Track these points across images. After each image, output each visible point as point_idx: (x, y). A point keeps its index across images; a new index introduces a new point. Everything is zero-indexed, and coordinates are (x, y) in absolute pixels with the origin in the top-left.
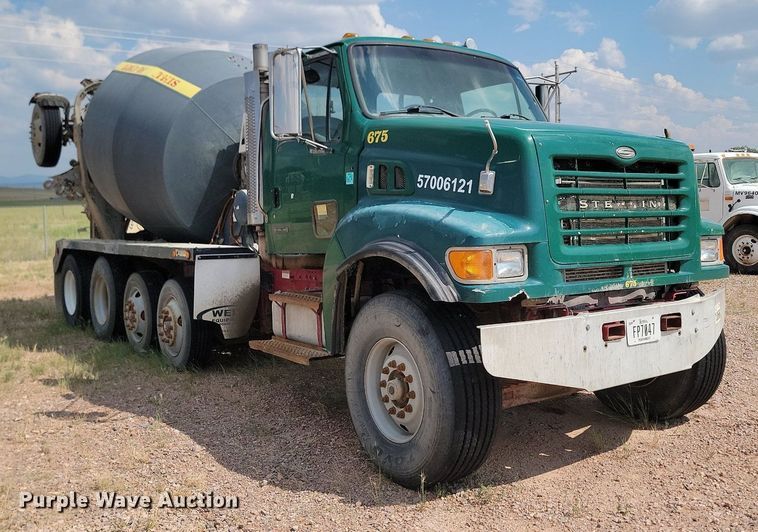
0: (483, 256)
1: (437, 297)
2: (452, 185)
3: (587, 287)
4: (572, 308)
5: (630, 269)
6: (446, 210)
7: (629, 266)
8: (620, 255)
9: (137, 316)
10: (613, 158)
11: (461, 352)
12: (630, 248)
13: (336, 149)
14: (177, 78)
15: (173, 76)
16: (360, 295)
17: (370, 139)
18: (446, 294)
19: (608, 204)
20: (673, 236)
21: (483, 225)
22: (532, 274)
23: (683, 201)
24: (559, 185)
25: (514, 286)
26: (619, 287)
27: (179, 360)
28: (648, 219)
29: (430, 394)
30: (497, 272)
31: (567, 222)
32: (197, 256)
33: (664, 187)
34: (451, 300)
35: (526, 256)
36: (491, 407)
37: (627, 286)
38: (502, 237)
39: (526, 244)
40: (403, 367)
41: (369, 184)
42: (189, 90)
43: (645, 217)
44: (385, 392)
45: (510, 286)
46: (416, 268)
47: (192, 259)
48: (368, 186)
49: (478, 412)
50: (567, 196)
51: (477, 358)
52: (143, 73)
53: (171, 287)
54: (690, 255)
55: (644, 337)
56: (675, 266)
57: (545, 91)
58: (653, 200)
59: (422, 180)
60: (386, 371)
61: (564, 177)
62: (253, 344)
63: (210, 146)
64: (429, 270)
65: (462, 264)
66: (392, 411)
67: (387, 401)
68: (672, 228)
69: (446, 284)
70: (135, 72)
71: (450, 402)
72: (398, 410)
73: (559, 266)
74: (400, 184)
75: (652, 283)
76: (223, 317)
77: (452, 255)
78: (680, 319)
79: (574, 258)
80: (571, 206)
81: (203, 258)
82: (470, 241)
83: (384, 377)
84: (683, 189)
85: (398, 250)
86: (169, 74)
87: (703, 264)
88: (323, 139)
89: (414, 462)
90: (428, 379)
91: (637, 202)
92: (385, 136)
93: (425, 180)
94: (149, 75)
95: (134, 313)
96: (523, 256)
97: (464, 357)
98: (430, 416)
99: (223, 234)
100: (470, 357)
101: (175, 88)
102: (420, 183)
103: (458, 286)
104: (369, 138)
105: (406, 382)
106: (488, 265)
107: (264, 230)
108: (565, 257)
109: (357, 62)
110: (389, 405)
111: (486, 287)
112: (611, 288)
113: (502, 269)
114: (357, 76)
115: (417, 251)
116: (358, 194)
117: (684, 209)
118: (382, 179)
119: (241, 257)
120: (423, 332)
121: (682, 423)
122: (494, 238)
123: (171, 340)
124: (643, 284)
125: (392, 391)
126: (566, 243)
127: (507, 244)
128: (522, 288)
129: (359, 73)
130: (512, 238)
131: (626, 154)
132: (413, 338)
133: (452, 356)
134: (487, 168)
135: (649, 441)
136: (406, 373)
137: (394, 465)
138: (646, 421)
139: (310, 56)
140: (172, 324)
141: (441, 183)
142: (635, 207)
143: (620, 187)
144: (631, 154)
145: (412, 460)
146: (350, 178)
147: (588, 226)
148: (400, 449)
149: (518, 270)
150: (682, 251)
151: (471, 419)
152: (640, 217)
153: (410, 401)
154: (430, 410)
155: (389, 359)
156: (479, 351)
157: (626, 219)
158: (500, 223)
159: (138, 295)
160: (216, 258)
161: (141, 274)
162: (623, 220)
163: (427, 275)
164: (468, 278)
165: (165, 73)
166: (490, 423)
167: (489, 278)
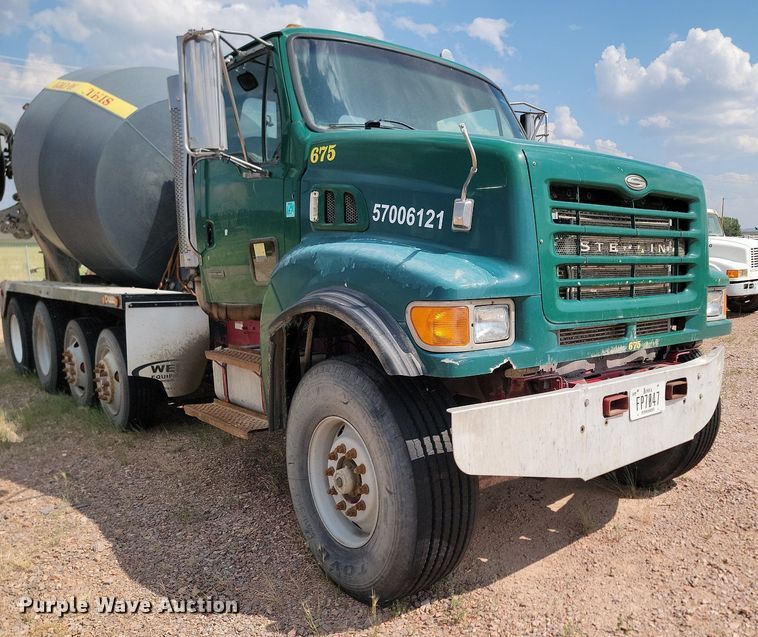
0: (456, 313)
1: (393, 370)
2: (417, 218)
3: (586, 351)
4: (566, 376)
5: (635, 328)
6: (409, 250)
7: (633, 324)
8: (625, 311)
9: (77, 368)
10: (621, 188)
11: (427, 440)
12: (635, 302)
13: (274, 171)
14: (110, 96)
15: (106, 94)
16: (311, 354)
17: (314, 158)
18: (405, 364)
19: (613, 248)
20: (680, 287)
21: (458, 272)
22: (520, 336)
23: (693, 247)
24: (556, 221)
25: (497, 353)
26: (621, 350)
27: (120, 419)
28: (654, 267)
29: (385, 495)
30: (474, 335)
31: (564, 269)
32: (127, 304)
33: (672, 228)
34: (413, 374)
35: (513, 313)
36: (466, 507)
37: (630, 348)
38: (483, 288)
39: (513, 299)
40: (353, 453)
41: (313, 216)
42: (123, 109)
43: (651, 265)
44: (332, 480)
45: (492, 353)
46: (366, 330)
47: (121, 307)
48: (312, 219)
49: (448, 515)
50: (563, 235)
51: (447, 445)
52: (73, 90)
53: (106, 337)
54: (697, 309)
55: (648, 408)
56: (680, 322)
57: (530, 120)
58: (662, 244)
59: (379, 211)
60: (333, 457)
61: (561, 210)
62: (189, 410)
63: (153, 176)
64: (383, 333)
65: (428, 324)
66: (341, 506)
67: (336, 493)
68: (679, 278)
69: (407, 351)
70: (65, 89)
71: (412, 506)
72: (349, 506)
73: (553, 327)
74: (350, 217)
75: (656, 344)
76: (164, 373)
77: (416, 312)
78: (686, 385)
79: (571, 315)
80: (569, 248)
81: (134, 306)
82: (438, 293)
83: (333, 464)
84: (692, 232)
85: (344, 304)
86: (102, 91)
87: (708, 319)
88: (259, 159)
89: (367, 575)
90: (383, 474)
91: (645, 245)
92: (331, 153)
93: (382, 210)
94: (79, 92)
95: (73, 364)
96: (509, 314)
97: (430, 445)
98: (385, 521)
99: (173, 278)
100: (439, 446)
101: (109, 107)
102: (376, 215)
103: (423, 355)
104: (312, 155)
105: (357, 473)
106: (463, 325)
107: (199, 274)
108: (562, 315)
109: (298, 57)
110: (338, 499)
111: (461, 356)
112: (613, 352)
113: (481, 331)
114: (299, 76)
115: (369, 305)
116: (300, 229)
117: (692, 256)
118: (329, 211)
119: (183, 305)
120: (376, 414)
121: (669, 488)
122: (472, 290)
123: (109, 398)
124: (647, 345)
125: (340, 482)
126: (561, 296)
127: (488, 298)
128: (507, 356)
129: (302, 72)
130: (495, 289)
131: (636, 185)
132: (364, 421)
133: (414, 445)
134: (464, 195)
135: (639, 515)
136: (358, 461)
137: (343, 574)
138: (633, 489)
139: (243, 53)
140: (108, 379)
141: (403, 215)
142: (643, 251)
143: (627, 226)
144: (642, 185)
145: (364, 571)
146: (290, 210)
147: (588, 274)
148: (351, 555)
149: (501, 332)
150: (688, 305)
151: (438, 525)
152: (647, 264)
153: (363, 497)
154: (386, 514)
155: (337, 443)
156: (450, 436)
157: (633, 265)
158: (480, 270)
159: (76, 345)
160: (153, 305)
161: (78, 322)
162: (629, 268)
163: (381, 338)
164: (436, 344)
165: (97, 90)
166: (464, 526)
167: (464, 341)
